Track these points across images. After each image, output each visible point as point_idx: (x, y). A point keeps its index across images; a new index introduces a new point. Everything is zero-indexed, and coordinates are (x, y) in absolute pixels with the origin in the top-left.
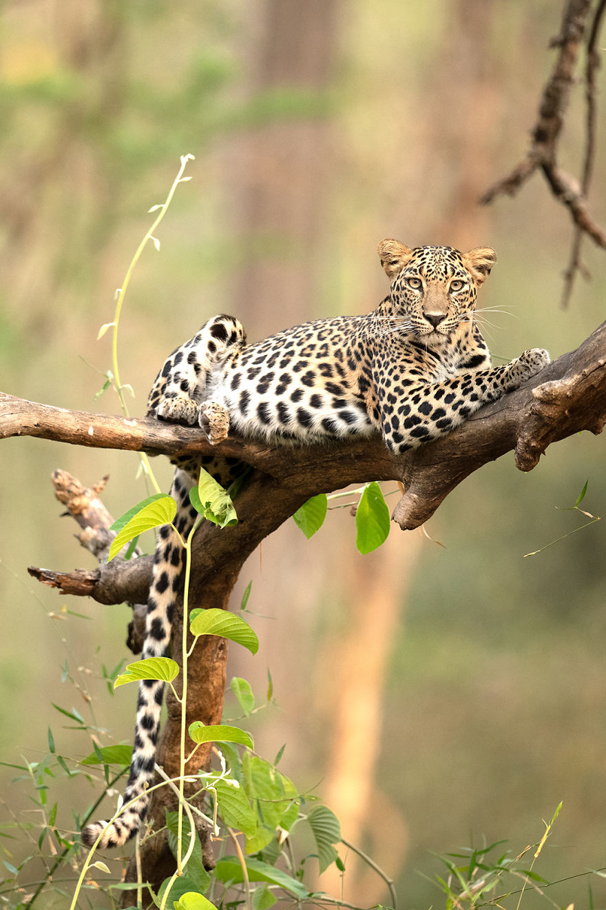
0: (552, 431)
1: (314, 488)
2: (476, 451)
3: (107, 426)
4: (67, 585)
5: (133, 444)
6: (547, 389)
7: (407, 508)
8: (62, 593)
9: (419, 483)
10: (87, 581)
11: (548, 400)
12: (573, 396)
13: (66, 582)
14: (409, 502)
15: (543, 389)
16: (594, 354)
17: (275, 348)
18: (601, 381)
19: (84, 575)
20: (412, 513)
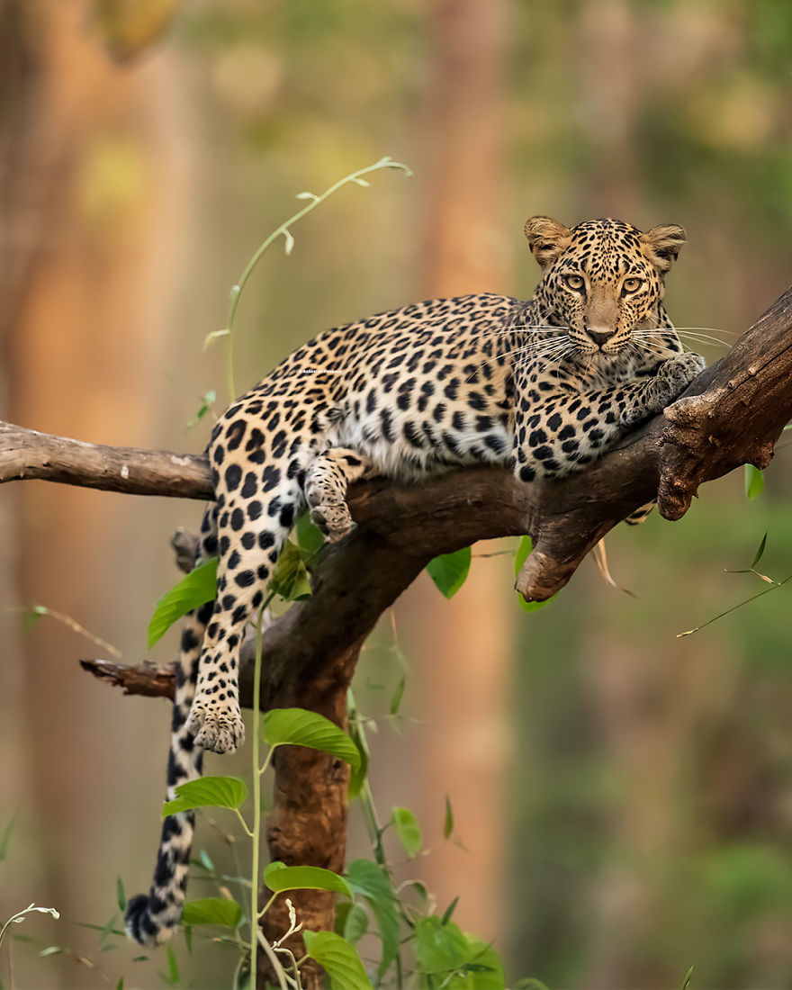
0: (700, 464)
1: (427, 546)
2: (615, 494)
3: (149, 466)
4: (133, 682)
5: (184, 490)
6: (682, 408)
7: (532, 572)
8: (126, 693)
9: (547, 538)
10: (159, 677)
11: (683, 423)
12: (717, 416)
13: (132, 679)
14: (535, 564)
15: (677, 409)
16: (743, 360)
17: (417, 345)
18: (754, 396)
19: (155, 670)
20: (539, 578)
